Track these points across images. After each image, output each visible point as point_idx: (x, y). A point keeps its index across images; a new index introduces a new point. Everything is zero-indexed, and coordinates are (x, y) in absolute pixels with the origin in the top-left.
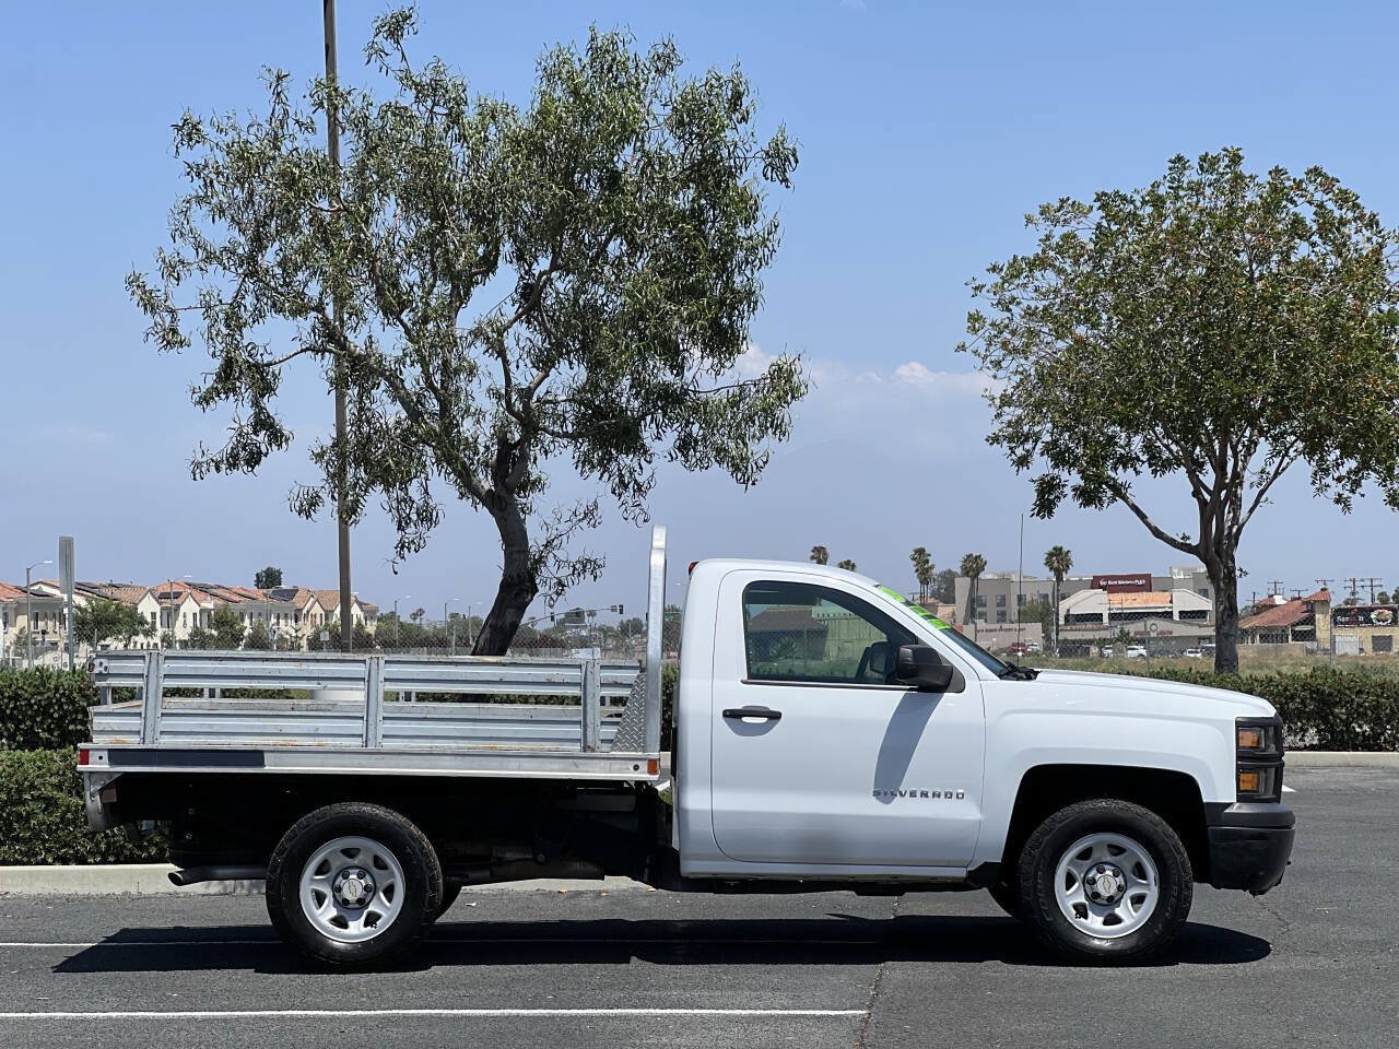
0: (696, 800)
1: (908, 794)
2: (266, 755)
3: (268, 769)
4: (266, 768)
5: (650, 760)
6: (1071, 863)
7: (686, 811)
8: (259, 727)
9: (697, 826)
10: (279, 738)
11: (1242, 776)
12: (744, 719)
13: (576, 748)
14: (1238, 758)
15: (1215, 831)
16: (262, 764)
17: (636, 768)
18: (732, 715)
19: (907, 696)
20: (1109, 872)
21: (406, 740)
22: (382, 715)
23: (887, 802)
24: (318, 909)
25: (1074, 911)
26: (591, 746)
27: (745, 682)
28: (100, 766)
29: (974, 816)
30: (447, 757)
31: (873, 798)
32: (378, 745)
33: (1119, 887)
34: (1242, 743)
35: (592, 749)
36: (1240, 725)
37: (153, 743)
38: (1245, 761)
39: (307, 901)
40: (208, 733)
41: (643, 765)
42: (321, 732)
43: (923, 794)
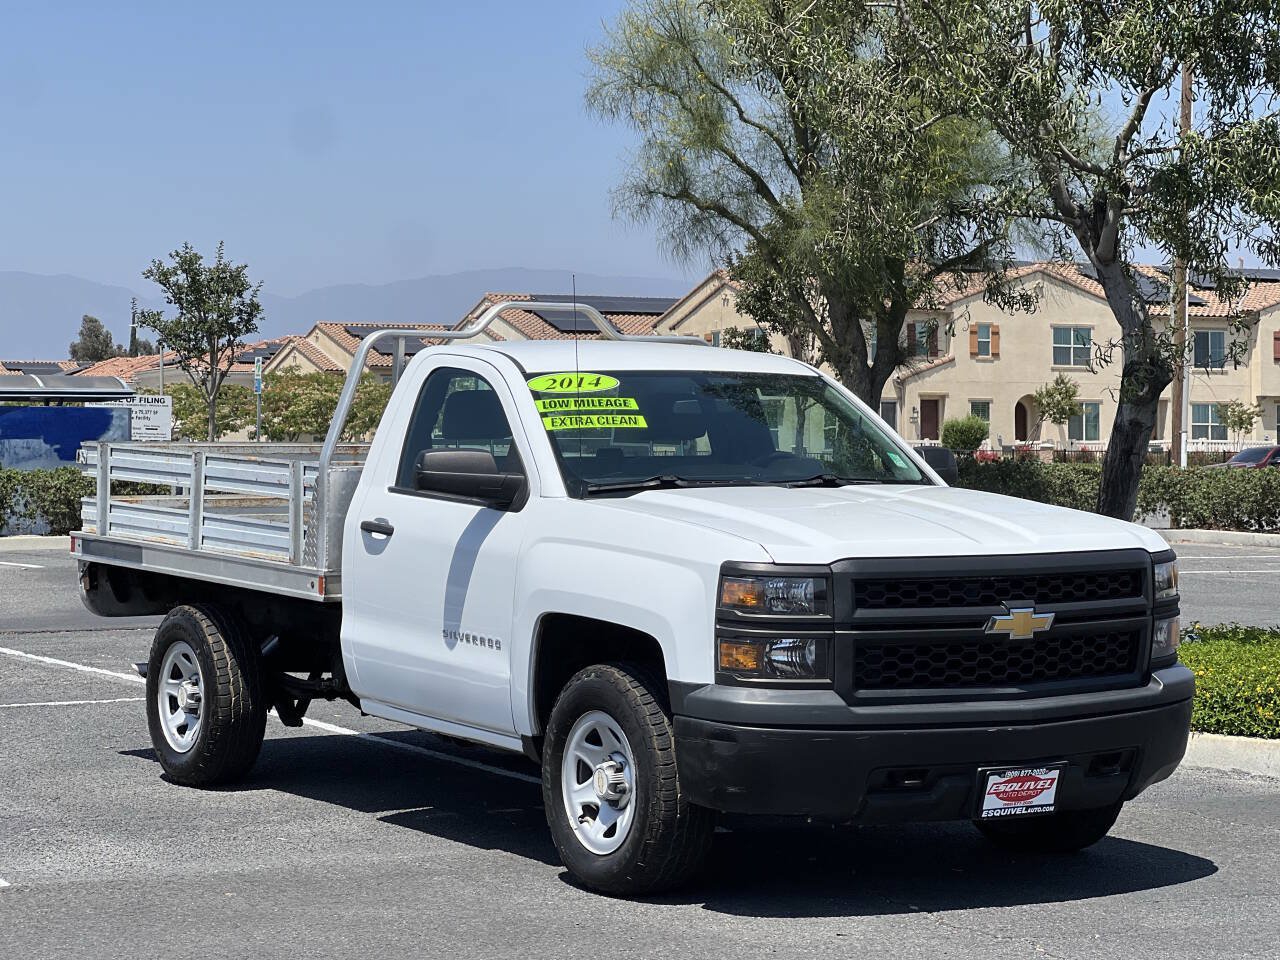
1: (464, 639)
2: (144, 551)
3: (144, 566)
5: (320, 578)
6: (579, 745)
11: (725, 647)
12: (374, 535)
14: (719, 620)
15: (677, 721)
16: (142, 561)
17: (313, 587)
18: (367, 529)
19: (480, 513)
20: (605, 765)
21: (214, 542)
22: (203, 514)
23: (451, 646)
24: (172, 714)
25: (581, 813)
26: (292, 558)
27: (391, 490)
28: (78, 554)
29: (506, 674)
30: (222, 563)
31: (443, 640)
32: (200, 546)
33: (614, 787)
34: (726, 599)
35: (294, 561)
36: (730, 572)
37: (104, 534)
38: (730, 625)
39: (164, 705)
40: (130, 527)
41: (317, 582)
42: (175, 530)
43: (474, 640)
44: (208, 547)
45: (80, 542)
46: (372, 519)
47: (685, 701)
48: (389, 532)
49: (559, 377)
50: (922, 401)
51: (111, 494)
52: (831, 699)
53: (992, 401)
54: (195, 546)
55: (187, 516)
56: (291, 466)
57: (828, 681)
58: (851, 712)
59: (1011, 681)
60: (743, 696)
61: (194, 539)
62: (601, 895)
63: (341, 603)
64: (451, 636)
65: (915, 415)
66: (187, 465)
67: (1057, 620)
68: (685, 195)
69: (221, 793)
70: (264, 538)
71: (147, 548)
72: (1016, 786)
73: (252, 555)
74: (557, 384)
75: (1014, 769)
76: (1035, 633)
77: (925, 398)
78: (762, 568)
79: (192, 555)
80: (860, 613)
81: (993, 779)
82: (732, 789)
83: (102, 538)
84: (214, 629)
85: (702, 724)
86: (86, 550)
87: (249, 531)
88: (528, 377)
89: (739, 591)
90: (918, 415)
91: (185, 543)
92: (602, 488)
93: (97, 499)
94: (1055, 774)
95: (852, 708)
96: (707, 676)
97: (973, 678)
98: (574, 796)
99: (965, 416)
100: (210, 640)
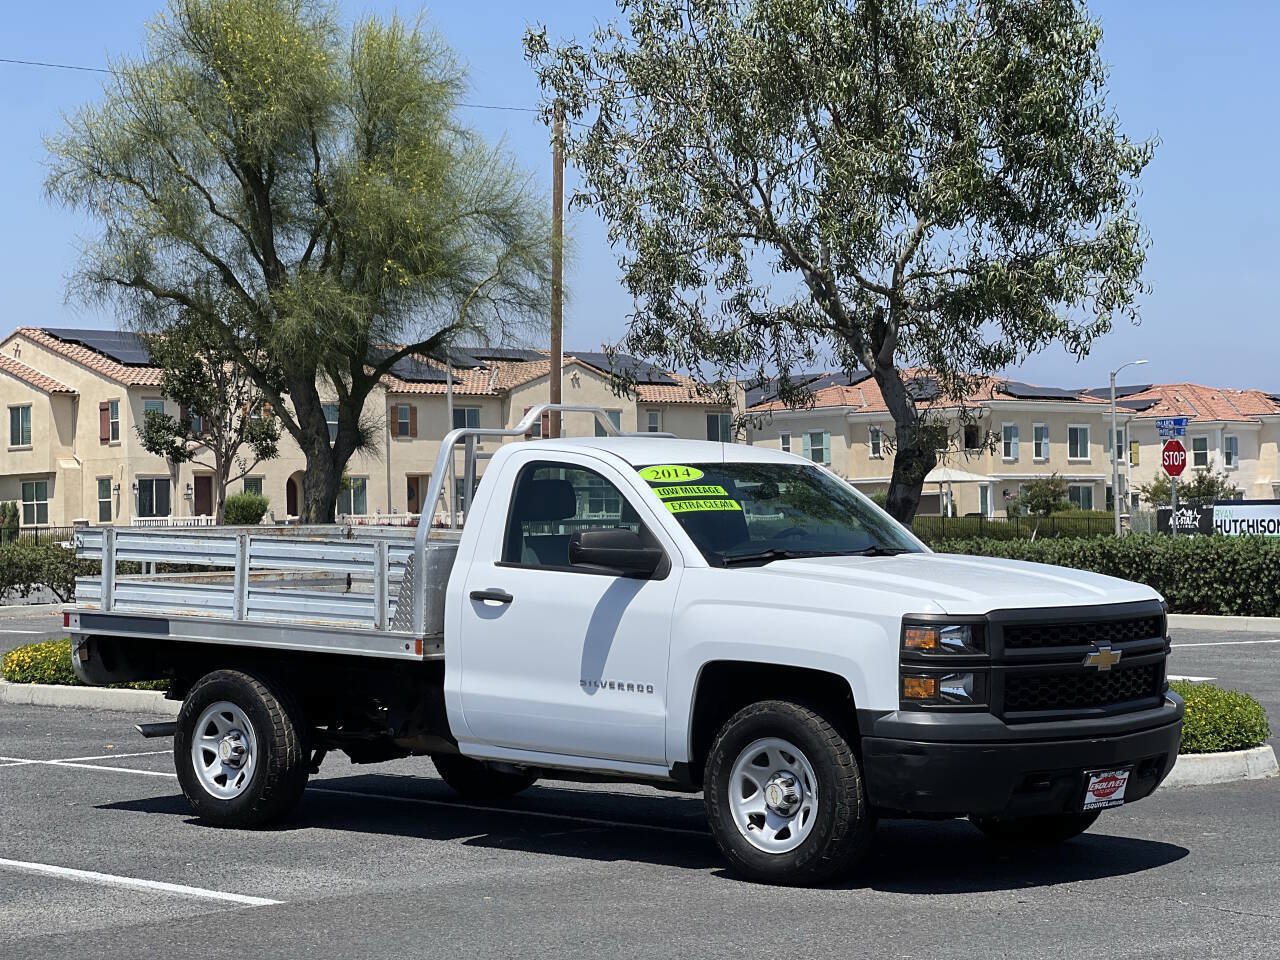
1: (608, 686)
3: (172, 636)
4: (170, 636)
5: (417, 640)
6: (746, 768)
10: (186, 608)
11: (907, 681)
12: (486, 602)
13: (371, 626)
14: (903, 660)
15: (867, 741)
16: (168, 632)
17: (407, 647)
18: (477, 597)
19: (616, 582)
20: (778, 781)
21: (263, 613)
22: (247, 589)
23: (590, 693)
24: (208, 766)
25: (748, 821)
26: (378, 624)
27: (497, 564)
28: (75, 628)
29: (662, 712)
30: (283, 631)
31: (579, 688)
32: (244, 617)
33: (787, 798)
34: (909, 643)
35: (379, 627)
36: (909, 623)
37: (108, 609)
38: (911, 664)
39: (198, 760)
40: (143, 602)
41: (412, 644)
42: (209, 604)
43: (620, 686)
44: (254, 617)
45: (78, 618)
46: (482, 589)
47: (875, 724)
48: (507, 600)
49: (659, 469)
50: (196, 479)
51: (117, 574)
52: (988, 719)
53: (264, 476)
54: (241, 618)
55: (232, 591)
56: (376, 545)
57: (985, 705)
58: (1009, 730)
59: (1096, 704)
60: (922, 719)
61: (240, 611)
62: (780, 886)
63: (443, 661)
64: (590, 683)
65: (190, 492)
66: (232, 546)
67: (1123, 656)
68: (139, 282)
69: (271, 833)
70: (333, 608)
71: (173, 620)
72: (1104, 785)
73: (318, 623)
74: (660, 474)
75: (1104, 772)
76: (1112, 666)
77: (199, 475)
78: (926, 618)
79: (240, 625)
80: (1009, 652)
81: (1094, 780)
82: (921, 793)
83: (108, 613)
84: (264, 689)
85: (893, 743)
86: (84, 625)
87: (311, 602)
88: (638, 468)
89: (916, 638)
90: (192, 492)
91: (229, 615)
92: (734, 559)
93: (102, 578)
94: (1126, 775)
95: (1008, 727)
96: (893, 704)
97: (1074, 701)
98: (740, 808)
99: (238, 492)
100: (264, 699)
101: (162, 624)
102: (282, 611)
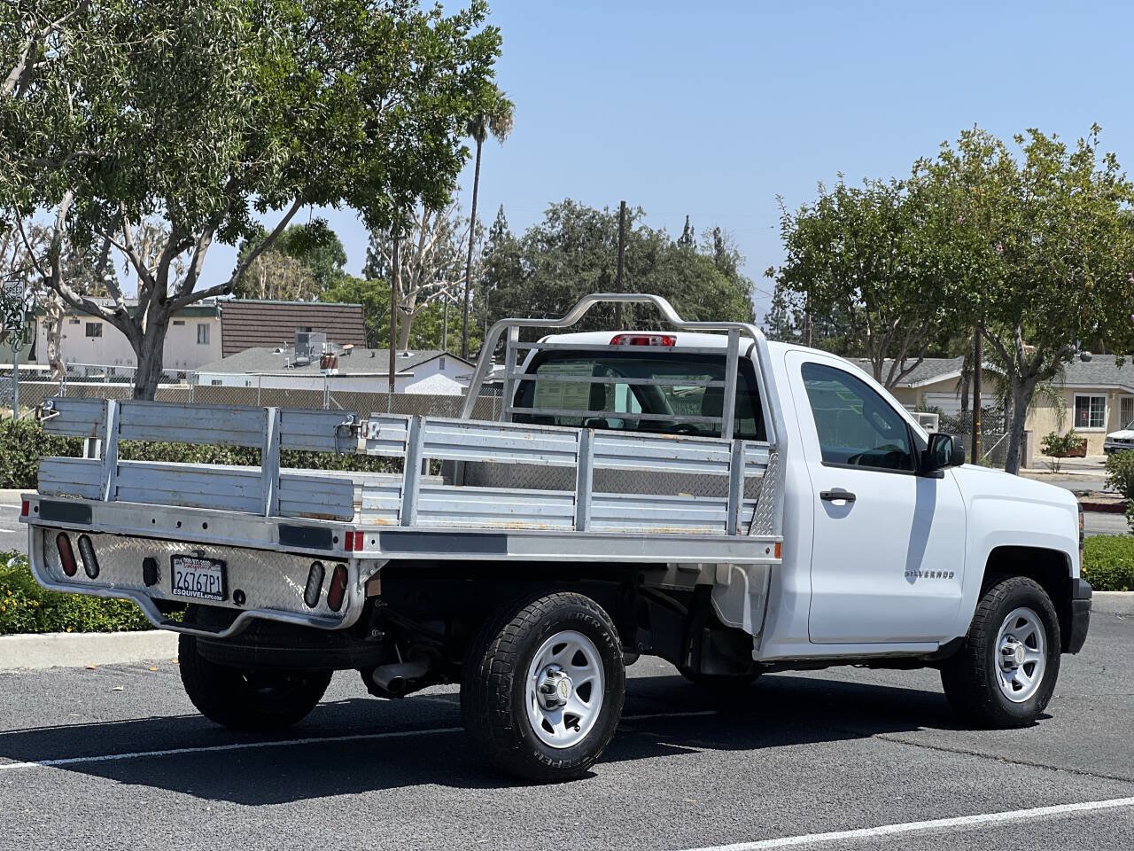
0: (801, 583)
1: (924, 574)
2: (509, 539)
3: (511, 555)
4: (509, 554)
5: (777, 543)
7: (793, 596)
8: (495, 507)
9: (801, 610)
12: (834, 502)
13: (720, 531)
15: (1075, 603)
16: (504, 550)
17: (767, 552)
18: (827, 497)
21: (605, 523)
22: (590, 494)
23: (912, 582)
27: (823, 464)
28: (373, 552)
31: (905, 579)
35: (731, 532)
37: (409, 525)
40: (454, 513)
41: (772, 548)
42: (543, 513)
43: (932, 575)
45: (377, 538)
46: (828, 489)
48: (850, 498)
54: (582, 528)
61: (583, 521)
70: (683, 513)
86: (387, 547)
91: (564, 526)
101: (498, 540)
102: (626, 520)
